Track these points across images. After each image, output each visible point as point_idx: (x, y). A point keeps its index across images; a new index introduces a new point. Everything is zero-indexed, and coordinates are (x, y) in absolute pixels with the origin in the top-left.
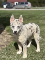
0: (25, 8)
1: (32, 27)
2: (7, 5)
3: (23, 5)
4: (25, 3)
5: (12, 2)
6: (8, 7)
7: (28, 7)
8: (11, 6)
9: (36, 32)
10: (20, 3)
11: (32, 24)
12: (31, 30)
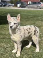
0: (37, 8)
1: (30, 29)
2: (20, 4)
3: (36, 4)
4: (37, 3)
5: (25, 2)
6: (22, 6)
7: (41, 7)
8: (24, 5)
9: (34, 34)
10: (33, 3)
11: (31, 26)
12: (28, 32)
